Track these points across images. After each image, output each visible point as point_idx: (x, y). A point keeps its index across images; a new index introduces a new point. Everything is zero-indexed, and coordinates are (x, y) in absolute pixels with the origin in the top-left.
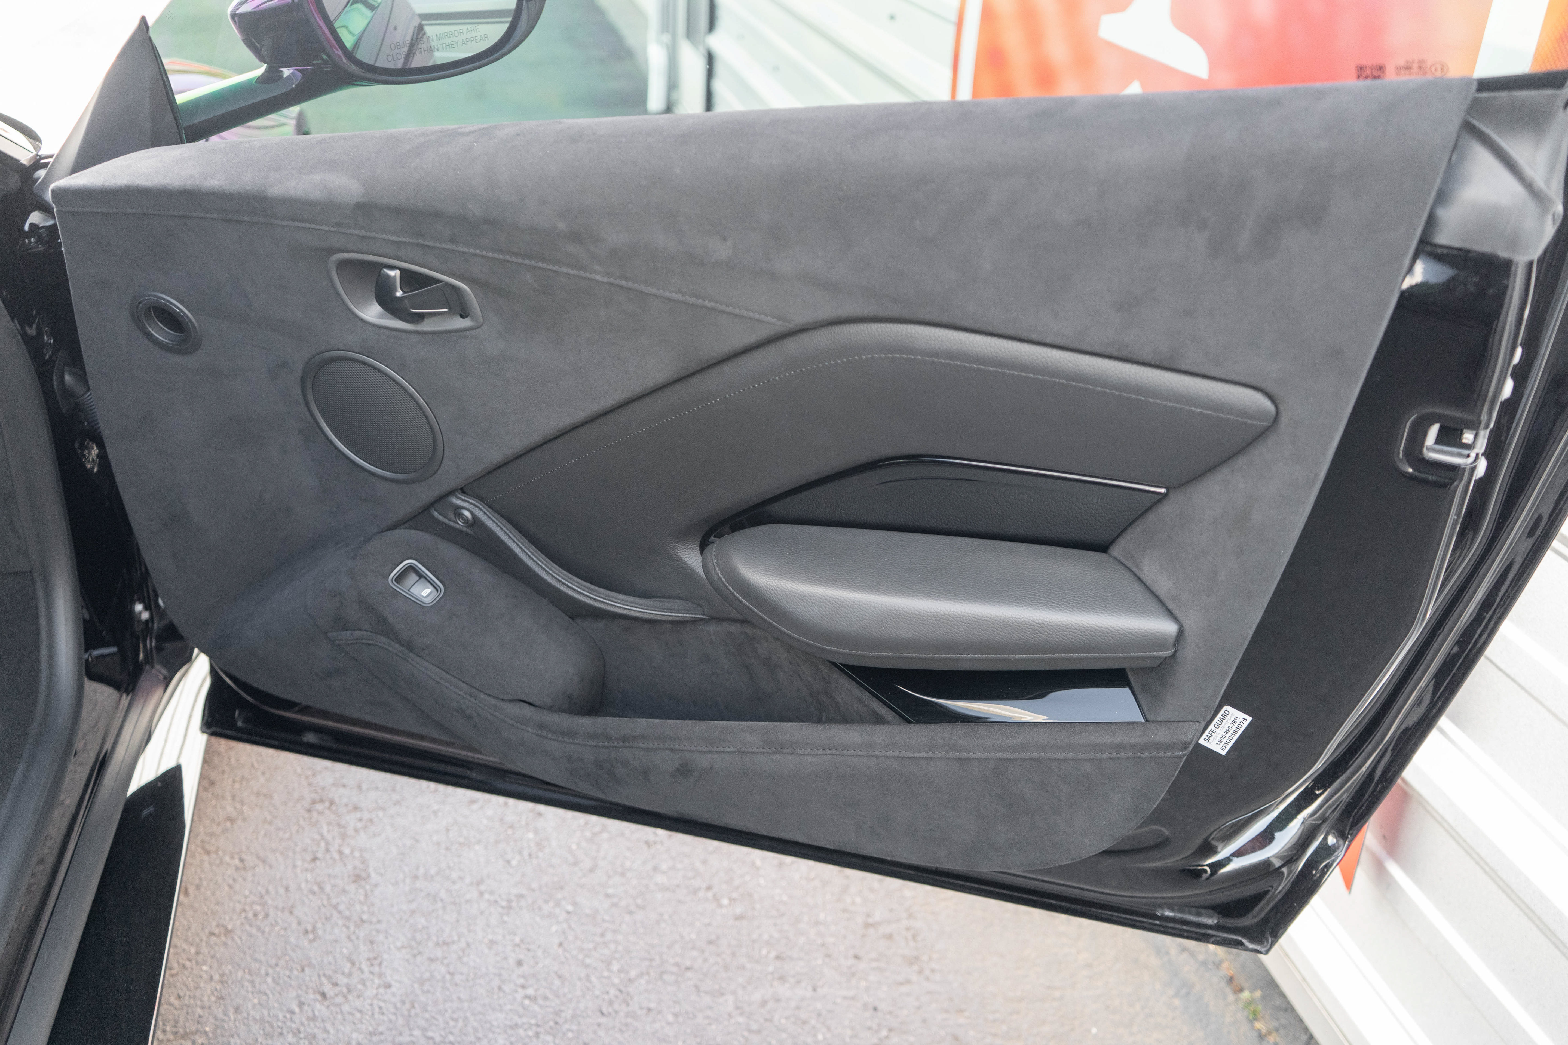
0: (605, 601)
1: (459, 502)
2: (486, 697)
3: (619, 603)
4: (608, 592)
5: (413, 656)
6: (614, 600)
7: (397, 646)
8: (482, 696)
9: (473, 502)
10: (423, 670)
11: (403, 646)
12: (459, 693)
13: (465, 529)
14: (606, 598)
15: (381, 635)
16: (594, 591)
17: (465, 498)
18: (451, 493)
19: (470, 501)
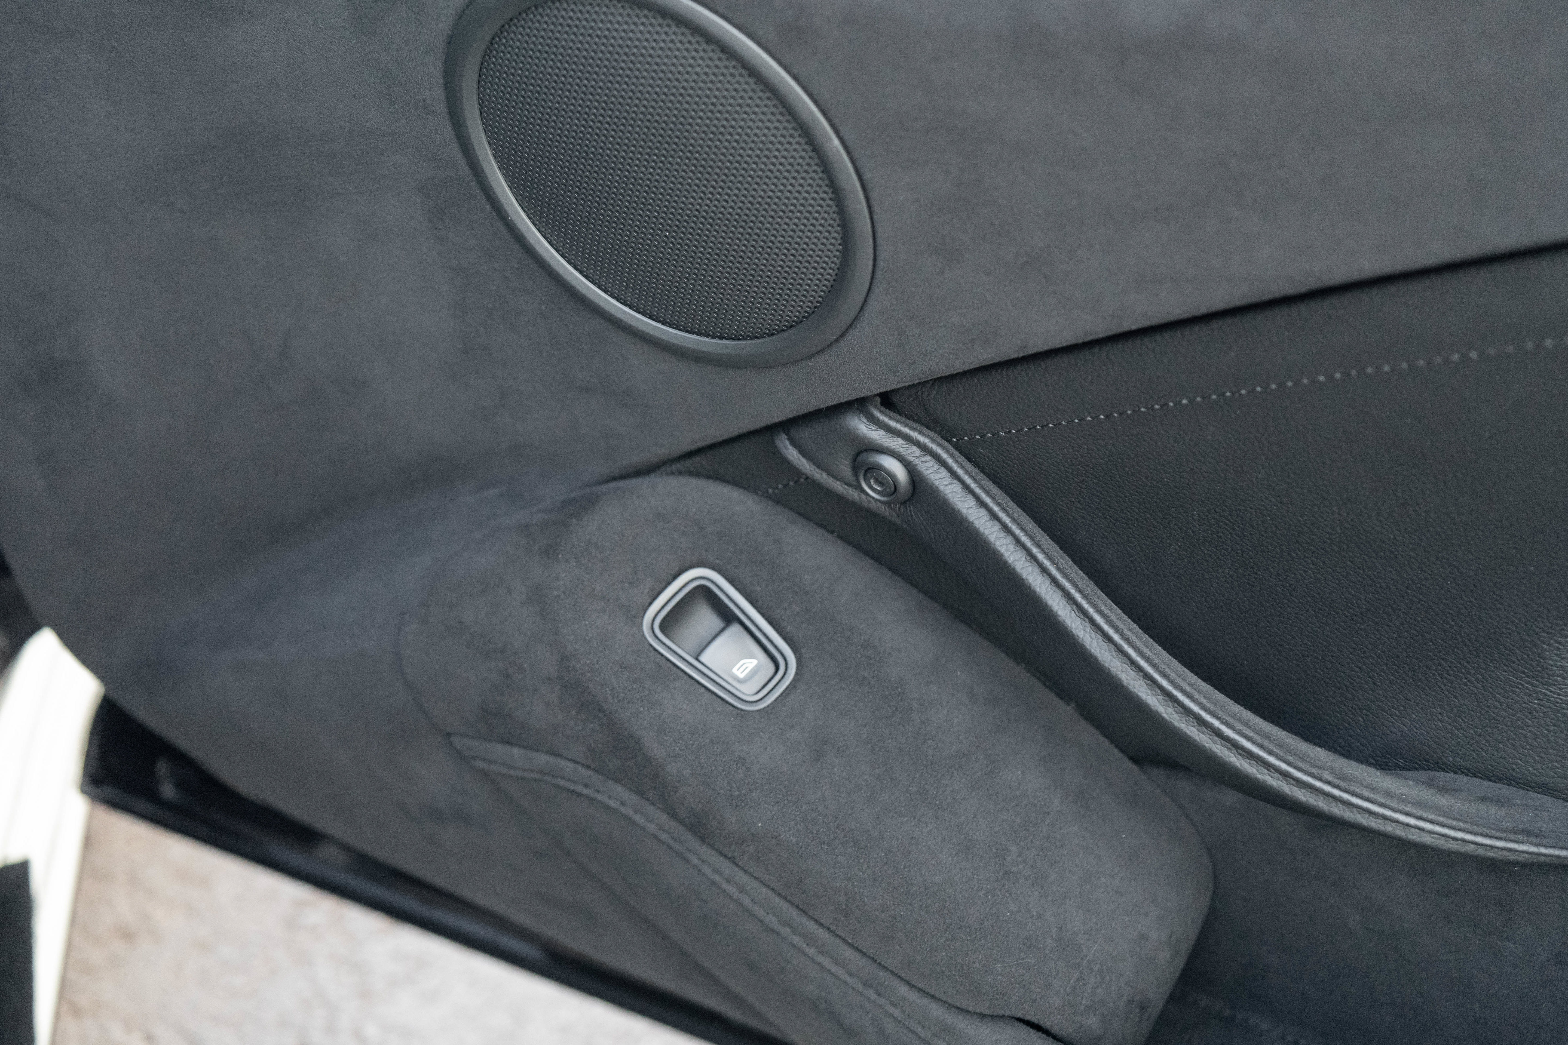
0: (1336, 792)
1: (876, 435)
2: (915, 997)
3: (1381, 805)
4: (1341, 763)
5: (703, 850)
6: (1366, 793)
7: (662, 817)
8: (904, 990)
9: (922, 439)
10: (729, 888)
11: (681, 822)
12: (833, 969)
13: (884, 511)
14: (1342, 784)
15: (616, 781)
16: (1302, 759)
17: (899, 426)
18: (859, 405)
19: (915, 435)
